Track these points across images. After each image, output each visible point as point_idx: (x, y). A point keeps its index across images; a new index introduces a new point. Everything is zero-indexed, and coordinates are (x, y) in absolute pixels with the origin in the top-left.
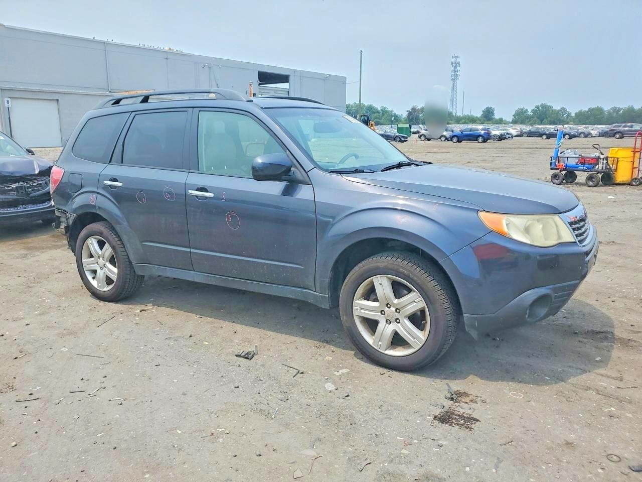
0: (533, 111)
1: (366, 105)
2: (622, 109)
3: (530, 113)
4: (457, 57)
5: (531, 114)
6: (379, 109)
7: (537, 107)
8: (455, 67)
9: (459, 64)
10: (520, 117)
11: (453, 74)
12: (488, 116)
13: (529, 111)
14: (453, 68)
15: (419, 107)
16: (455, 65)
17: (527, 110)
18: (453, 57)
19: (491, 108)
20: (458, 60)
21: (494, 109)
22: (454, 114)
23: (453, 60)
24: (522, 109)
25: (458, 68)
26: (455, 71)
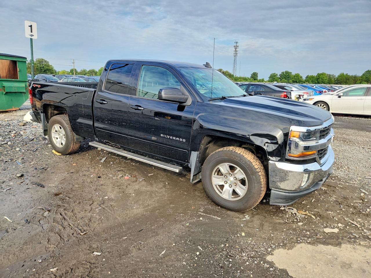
0: (281, 75)
2: (331, 75)
4: (237, 43)
5: (280, 77)
7: (283, 73)
9: (238, 47)
10: (273, 78)
11: (235, 52)
12: (254, 76)
13: (278, 75)
14: (235, 49)
16: (236, 47)
17: (277, 75)
19: (256, 73)
21: (257, 73)
22: (235, 76)
23: (235, 44)
24: (274, 74)
25: (237, 50)
26: (236, 51)
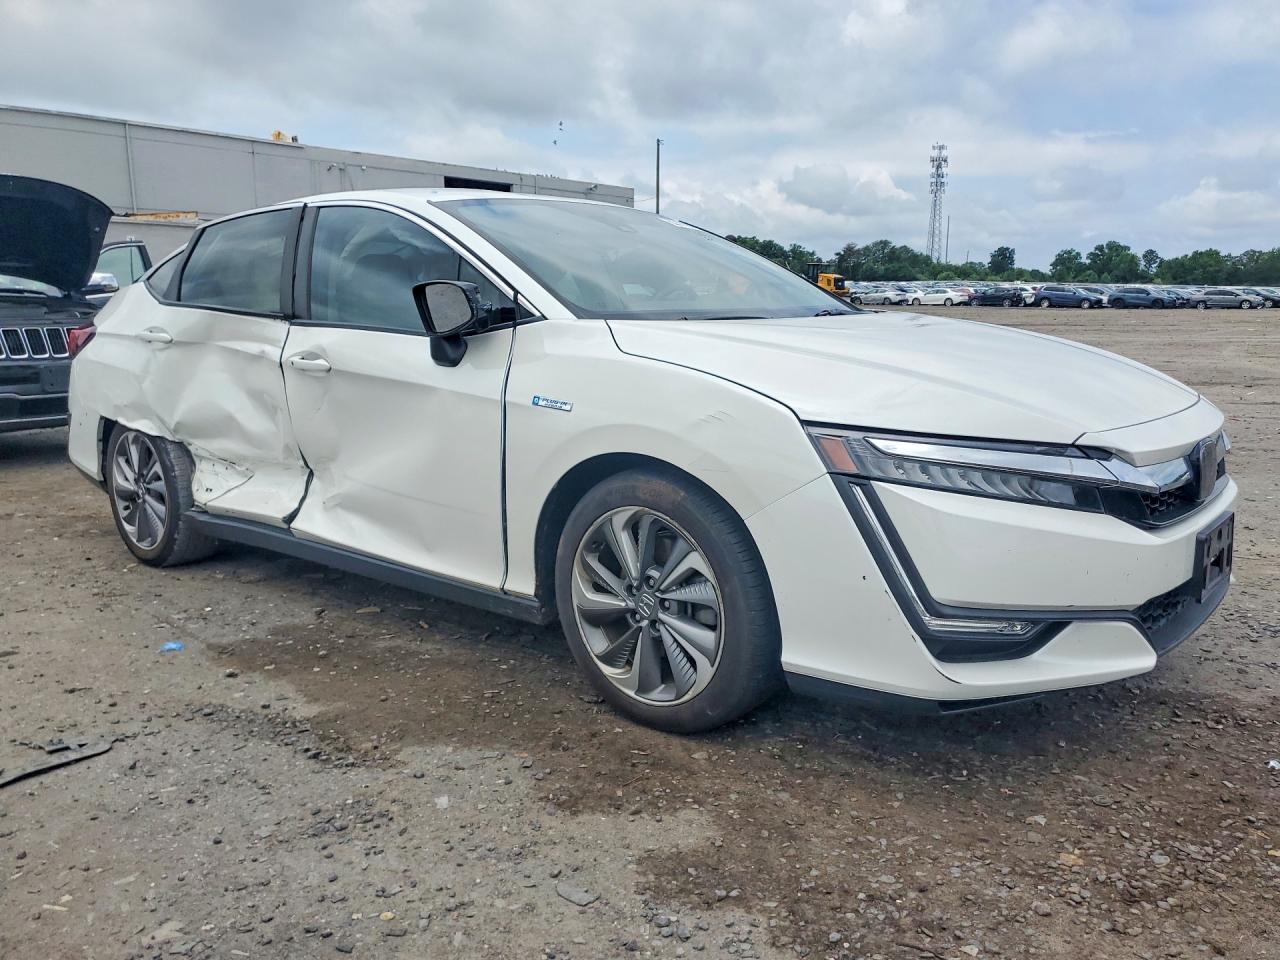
0: (1092, 256)
1: (761, 241)
2: (1266, 253)
3: (1085, 260)
4: (941, 148)
5: (1088, 261)
6: (787, 248)
7: (1100, 248)
8: (939, 167)
9: (945, 161)
10: (1067, 266)
11: (934, 180)
12: (1002, 262)
13: (1084, 256)
14: (934, 170)
15: (860, 245)
16: (939, 163)
17: (1078, 254)
18: (934, 147)
19: (1007, 249)
20: (944, 153)
21: (1013, 250)
22: (935, 261)
23: (935, 154)
24: (1070, 252)
25: (944, 170)
26: (939, 176)
